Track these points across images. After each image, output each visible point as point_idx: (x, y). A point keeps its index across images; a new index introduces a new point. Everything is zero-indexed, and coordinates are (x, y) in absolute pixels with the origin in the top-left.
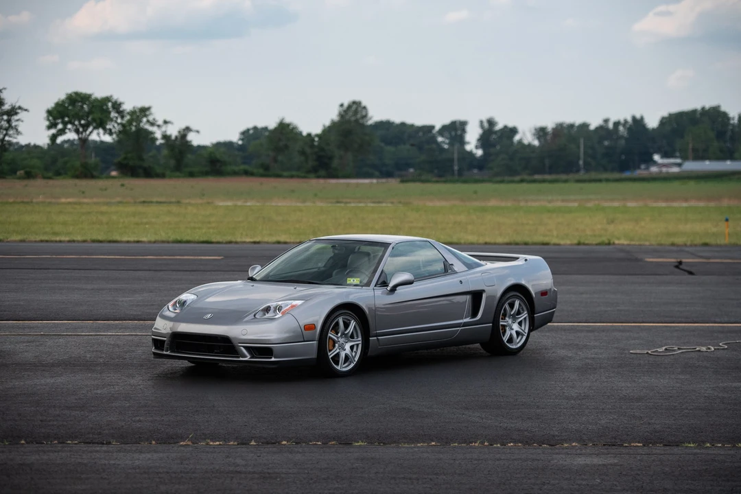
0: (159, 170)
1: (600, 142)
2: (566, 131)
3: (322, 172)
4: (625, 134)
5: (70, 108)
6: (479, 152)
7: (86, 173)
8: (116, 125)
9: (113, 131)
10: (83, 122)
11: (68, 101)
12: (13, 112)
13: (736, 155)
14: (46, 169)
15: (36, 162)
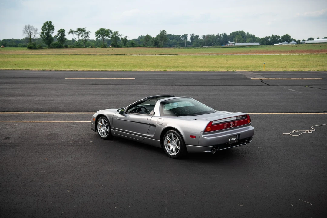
0: (120, 46)
1: (217, 39)
2: (209, 36)
3: (156, 46)
4: (222, 37)
5: (101, 32)
6: (190, 41)
7: (104, 46)
8: (111, 36)
10: (103, 35)
11: (100, 30)
12: (88, 33)
13: (247, 41)
14: (96, 45)
15: (93, 44)
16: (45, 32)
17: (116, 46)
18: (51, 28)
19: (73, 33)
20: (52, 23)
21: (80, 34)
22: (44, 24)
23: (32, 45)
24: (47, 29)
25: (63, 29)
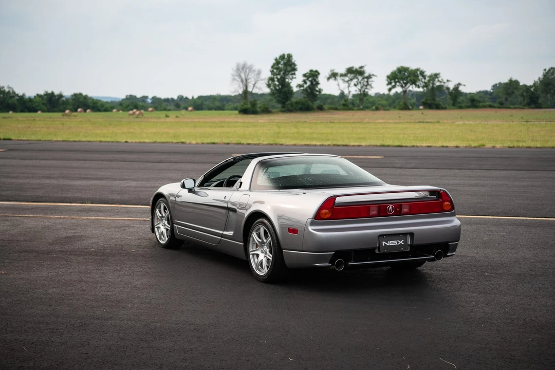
0: (443, 106)
3: (533, 106)
5: (399, 74)
7: (405, 107)
8: (421, 83)
9: (420, 86)
10: (405, 81)
11: (397, 71)
12: (369, 77)
14: (390, 105)
15: (384, 102)
16: (277, 78)
17: (434, 106)
18: (289, 68)
19: (336, 79)
20: (291, 56)
21: (351, 80)
22: (276, 60)
23: (249, 106)
24: (280, 71)
25: (314, 69)
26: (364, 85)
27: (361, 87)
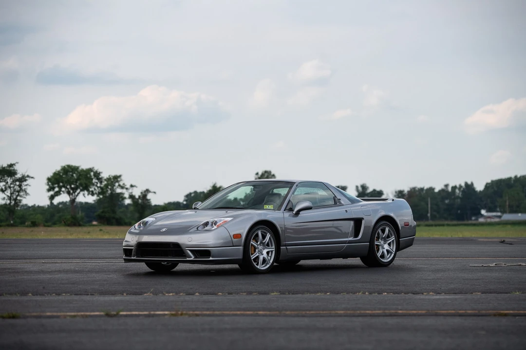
1: (443, 201)
2: (417, 193)
4: (460, 196)
5: (64, 176)
7: (75, 223)
8: (96, 188)
9: (94, 192)
10: (73, 186)
11: (62, 171)
15: (39, 216)
17: (114, 221)
26: (15, 190)
27: (11, 194)
